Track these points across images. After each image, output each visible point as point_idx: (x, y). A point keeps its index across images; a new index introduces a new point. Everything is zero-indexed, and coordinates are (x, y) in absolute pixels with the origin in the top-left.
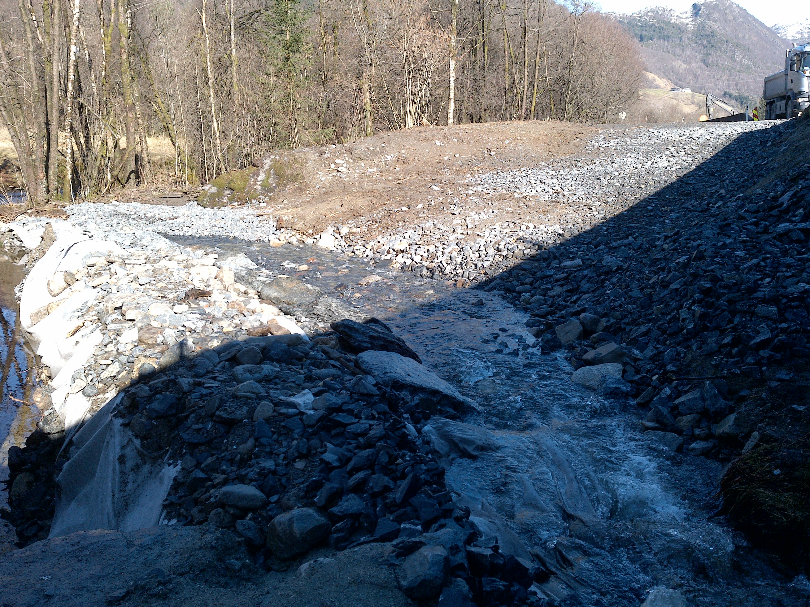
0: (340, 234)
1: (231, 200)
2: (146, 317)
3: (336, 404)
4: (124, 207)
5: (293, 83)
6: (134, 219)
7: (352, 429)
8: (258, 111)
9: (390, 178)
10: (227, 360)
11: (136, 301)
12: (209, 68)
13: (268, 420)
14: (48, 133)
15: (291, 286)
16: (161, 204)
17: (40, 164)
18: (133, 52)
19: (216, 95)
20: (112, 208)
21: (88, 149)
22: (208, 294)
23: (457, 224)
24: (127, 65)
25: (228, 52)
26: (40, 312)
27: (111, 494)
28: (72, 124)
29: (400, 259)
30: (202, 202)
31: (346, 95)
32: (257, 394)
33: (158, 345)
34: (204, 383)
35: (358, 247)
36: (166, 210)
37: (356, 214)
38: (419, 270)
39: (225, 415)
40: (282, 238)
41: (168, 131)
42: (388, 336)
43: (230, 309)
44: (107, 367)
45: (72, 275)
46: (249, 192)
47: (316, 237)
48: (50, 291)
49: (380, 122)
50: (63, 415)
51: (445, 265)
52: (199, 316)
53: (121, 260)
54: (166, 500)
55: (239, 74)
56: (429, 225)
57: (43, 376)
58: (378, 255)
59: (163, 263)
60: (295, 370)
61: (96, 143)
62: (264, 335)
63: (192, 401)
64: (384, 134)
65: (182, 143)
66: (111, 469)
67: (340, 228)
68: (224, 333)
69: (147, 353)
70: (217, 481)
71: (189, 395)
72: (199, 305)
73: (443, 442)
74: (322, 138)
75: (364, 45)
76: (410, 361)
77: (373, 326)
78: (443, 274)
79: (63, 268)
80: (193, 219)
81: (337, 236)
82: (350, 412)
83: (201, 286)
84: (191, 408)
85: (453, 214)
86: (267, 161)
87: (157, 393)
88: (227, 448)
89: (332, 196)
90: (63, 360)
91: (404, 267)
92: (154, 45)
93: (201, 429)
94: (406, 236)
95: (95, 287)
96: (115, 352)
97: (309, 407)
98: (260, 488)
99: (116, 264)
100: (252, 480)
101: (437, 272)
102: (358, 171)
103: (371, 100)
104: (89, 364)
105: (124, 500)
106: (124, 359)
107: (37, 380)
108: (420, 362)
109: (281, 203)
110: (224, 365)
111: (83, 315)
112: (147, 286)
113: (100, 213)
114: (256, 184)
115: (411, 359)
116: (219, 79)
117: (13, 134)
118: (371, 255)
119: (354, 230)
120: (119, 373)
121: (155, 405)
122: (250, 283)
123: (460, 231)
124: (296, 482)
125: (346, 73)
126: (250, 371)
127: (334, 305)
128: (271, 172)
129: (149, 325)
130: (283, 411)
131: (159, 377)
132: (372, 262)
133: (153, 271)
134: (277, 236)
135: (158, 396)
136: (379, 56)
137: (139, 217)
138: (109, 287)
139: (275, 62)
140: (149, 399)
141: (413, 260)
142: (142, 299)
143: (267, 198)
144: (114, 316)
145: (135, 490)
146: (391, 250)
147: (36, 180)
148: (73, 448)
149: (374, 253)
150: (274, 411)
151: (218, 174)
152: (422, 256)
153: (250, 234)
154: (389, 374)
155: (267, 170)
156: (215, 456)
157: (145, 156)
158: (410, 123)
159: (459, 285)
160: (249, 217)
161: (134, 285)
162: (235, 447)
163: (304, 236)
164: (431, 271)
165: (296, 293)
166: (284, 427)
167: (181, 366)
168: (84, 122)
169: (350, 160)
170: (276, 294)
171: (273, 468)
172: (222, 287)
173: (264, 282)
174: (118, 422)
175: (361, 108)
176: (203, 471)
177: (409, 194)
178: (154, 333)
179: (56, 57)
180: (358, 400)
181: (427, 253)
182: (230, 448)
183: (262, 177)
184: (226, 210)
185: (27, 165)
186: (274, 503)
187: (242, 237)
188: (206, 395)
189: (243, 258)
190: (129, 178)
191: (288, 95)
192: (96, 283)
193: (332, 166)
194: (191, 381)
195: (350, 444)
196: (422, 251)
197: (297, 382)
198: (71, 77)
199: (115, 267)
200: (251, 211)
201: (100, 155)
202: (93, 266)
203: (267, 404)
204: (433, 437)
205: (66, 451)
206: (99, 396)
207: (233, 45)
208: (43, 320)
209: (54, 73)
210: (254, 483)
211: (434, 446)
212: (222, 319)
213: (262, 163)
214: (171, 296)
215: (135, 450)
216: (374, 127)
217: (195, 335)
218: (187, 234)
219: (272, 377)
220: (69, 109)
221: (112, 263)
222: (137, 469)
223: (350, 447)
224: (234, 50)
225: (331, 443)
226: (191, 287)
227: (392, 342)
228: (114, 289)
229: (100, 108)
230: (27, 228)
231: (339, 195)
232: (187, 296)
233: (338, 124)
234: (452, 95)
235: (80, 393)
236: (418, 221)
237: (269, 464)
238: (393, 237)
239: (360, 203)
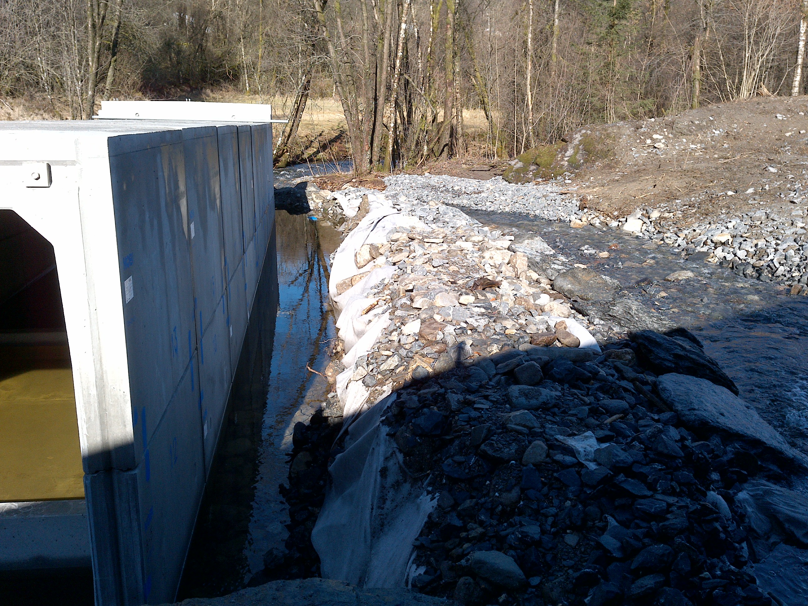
0: (649, 218)
1: (536, 176)
2: (432, 307)
3: (625, 463)
4: (435, 180)
5: (614, 52)
6: (442, 192)
7: (643, 505)
8: (574, 82)
9: (716, 156)
10: (504, 374)
11: (426, 286)
12: (530, 40)
13: (537, 466)
14: (376, 108)
15: (587, 279)
16: (469, 177)
17: (367, 137)
18: (458, 27)
19: (534, 66)
20: (424, 180)
21: (409, 123)
22: (497, 285)
23: (797, 216)
24: (451, 41)
25: (552, 22)
26: (345, 283)
27: (371, 507)
28: (397, 99)
29: (719, 252)
30: (508, 177)
31: (673, 63)
32: (530, 428)
33: (437, 343)
34: (474, 403)
35: (669, 235)
36: (471, 184)
37: (671, 197)
38: (742, 268)
39: (490, 452)
40: (584, 219)
41: (483, 104)
42: (698, 355)
43: (517, 306)
44: (388, 358)
45: (377, 248)
46: (555, 168)
47: (621, 220)
48: (356, 262)
49: (709, 91)
50: (343, 401)
51: (777, 265)
52: (483, 310)
53: (421, 238)
54: (417, 539)
55: (559, 44)
56: (760, 214)
57: (339, 349)
58: (692, 246)
59: (460, 243)
60: (578, 398)
61: (417, 116)
62: (548, 345)
63: (459, 423)
64: (713, 106)
65: (495, 115)
66: (372, 480)
67: (650, 211)
68: (506, 336)
69: (425, 351)
70: (473, 534)
71: (457, 415)
72: (486, 296)
73: (762, 517)
74: (641, 110)
75: (699, 9)
76: (723, 392)
77: (680, 341)
78: (773, 275)
79: (369, 241)
80: (497, 195)
81: (646, 220)
82: (642, 477)
83: (491, 275)
84: (456, 431)
85: (792, 202)
86: (577, 136)
87: (424, 406)
88: (489, 492)
89: (645, 175)
90: (356, 337)
91: (723, 262)
92: (478, 20)
93: (463, 462)
94: (730, 225)
95: (394, 264)
96: (396, 344)
97: (590, 457)
98: (520, 561)
99: (416, 241)
100: (511, 547)
101: (765, 273)
102: (677, 148)
103: (701, 67)
104: (373, 351)
105: (381, 519)
106: (403, 352)
107: (334, 351)
108: (736, 393)
109: (587, 181)
110: (500, 380)
111: (379, 293)
112: (440, 268)
113: (414, 184)
114: (563, 160)
115: (725, 390)
116: (539, 51)
117: (346, 108)
118: (684, 244)
119: (666, 215)
120: (397, 367)
121: (421, 421)
122: (544, 270)
123: (800, 225)
124: (564, 563)
125: (675, 38)
126: (526, 395)
127: (634, 308)
128: (581, 147)
129: (432, 317)
130: (559, 457)
131: (429, 387)
132: (683, 254)
133: (448, 252)
134: (579, 217)
135: (425, 410)
136: (716, 19)
137: (447, 190)
138: (405, 266)
139: (598, 30)
140: (417, 412)
141: (735, 255)
142: (433, 283)
143: (573, 175)
144: (404, 300)
145: (392, 510)
146: (709, 241)
147: (362, 151)
148: (348, 437)
149: (687, 243)
150: (548, 456)
151: (527, 147)
152: (747, 251)
153: (551, 213)
154: (696, 412)
155: (576, 145)
156: (474, 500)
157: (459, 129)
158: (744, 93)
159: (794, 291)
160: (552, 195)
161: (428, 267)
162: (497, 494)
163: (608, 219)
164: (759, 270)
165: (592, 288)
166: (557, 479)
167: (454, 375)
168: (408, 97)
169: (670, 135)
170: (569, 286)
171: (537, 537)
172: (514, 274)
173: (558, 271)
174: (385, 430)
175: (689, 76)
176: (459, 516)
177: (738, 176)
178: (435, 329)
179: (387, 35)
180: (653, 461)
181: (754, 248)
182: (491, 494)
183: (570, 152)
184: (530, 186)
185: (355, 137)
186: (534, 587)
187: (543, 215)
188: (475, 419)
189: (539, 242)
190: (443, 150)
191: (607, 65)
192: (395, 259)
193: (649, 141)
194: (461, 397)
195: (638, 526)
196: (749, 246)
197: (580, 416)
198: (400, 54)
199: (414, 244)
200: (555, 189)
201: (419, 129)
202: (396, 241)
203: (540, 446)
204: (749, 509)
205: (342, 439)
206: (377, 387)
207: (556, 16)
208: (348, 291)
209: (385, 51)
210: (512, 552)
211: (750, 522)
212: (506, 319)
213: (572, 138)
214: (460, 282)
215: (397, 465)
216: (701, 98)
217: (476, 335)
218: (489, 209)
219: (550, 405)
220: (395, 85)
221: (413, 240)
222: (398, 486)
223: (639, 532)
224: (557, 20)
225: (613, 516)
226: (482, 274)
227: (703, 365)
228: (409, 271)
229: (423, 84)
230: (348, 197)
231: (653, 174)
232: (476, 285)
233: (660, 94)
234: (800, 61)
235: (361, 381)
236: (745, 208)
237: (533, 530)
238: (713, 226)
239: (676, 184)
